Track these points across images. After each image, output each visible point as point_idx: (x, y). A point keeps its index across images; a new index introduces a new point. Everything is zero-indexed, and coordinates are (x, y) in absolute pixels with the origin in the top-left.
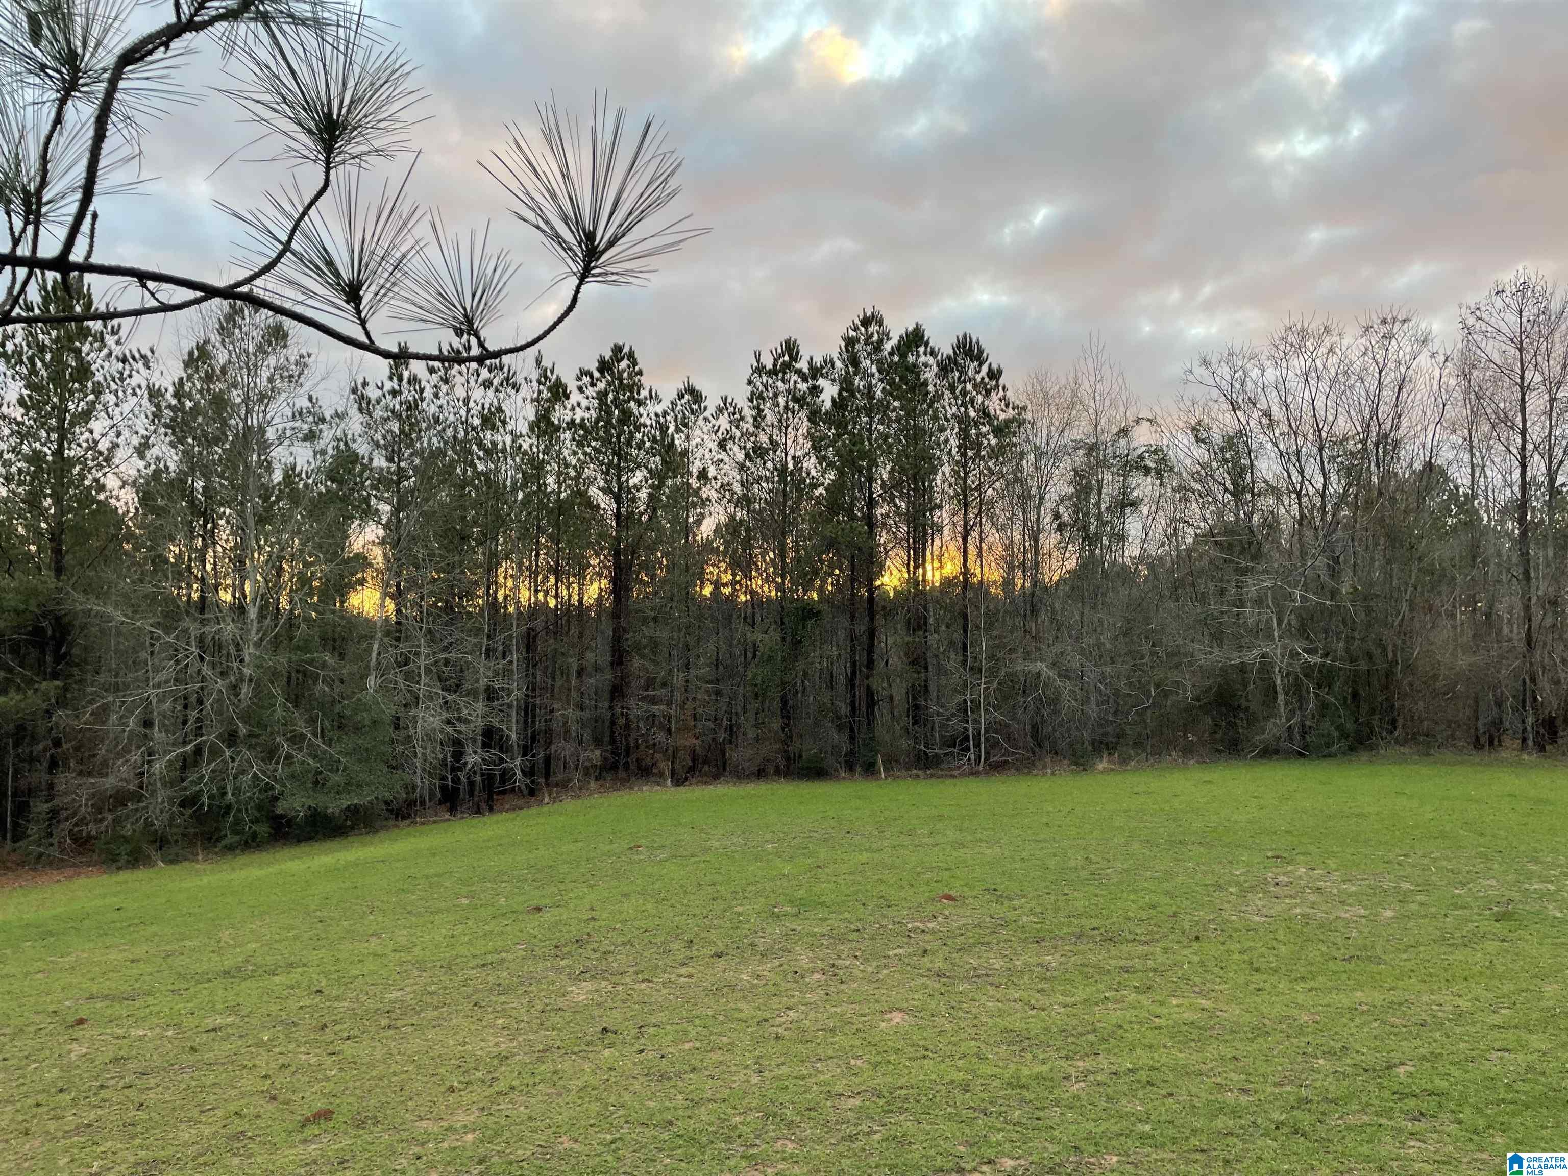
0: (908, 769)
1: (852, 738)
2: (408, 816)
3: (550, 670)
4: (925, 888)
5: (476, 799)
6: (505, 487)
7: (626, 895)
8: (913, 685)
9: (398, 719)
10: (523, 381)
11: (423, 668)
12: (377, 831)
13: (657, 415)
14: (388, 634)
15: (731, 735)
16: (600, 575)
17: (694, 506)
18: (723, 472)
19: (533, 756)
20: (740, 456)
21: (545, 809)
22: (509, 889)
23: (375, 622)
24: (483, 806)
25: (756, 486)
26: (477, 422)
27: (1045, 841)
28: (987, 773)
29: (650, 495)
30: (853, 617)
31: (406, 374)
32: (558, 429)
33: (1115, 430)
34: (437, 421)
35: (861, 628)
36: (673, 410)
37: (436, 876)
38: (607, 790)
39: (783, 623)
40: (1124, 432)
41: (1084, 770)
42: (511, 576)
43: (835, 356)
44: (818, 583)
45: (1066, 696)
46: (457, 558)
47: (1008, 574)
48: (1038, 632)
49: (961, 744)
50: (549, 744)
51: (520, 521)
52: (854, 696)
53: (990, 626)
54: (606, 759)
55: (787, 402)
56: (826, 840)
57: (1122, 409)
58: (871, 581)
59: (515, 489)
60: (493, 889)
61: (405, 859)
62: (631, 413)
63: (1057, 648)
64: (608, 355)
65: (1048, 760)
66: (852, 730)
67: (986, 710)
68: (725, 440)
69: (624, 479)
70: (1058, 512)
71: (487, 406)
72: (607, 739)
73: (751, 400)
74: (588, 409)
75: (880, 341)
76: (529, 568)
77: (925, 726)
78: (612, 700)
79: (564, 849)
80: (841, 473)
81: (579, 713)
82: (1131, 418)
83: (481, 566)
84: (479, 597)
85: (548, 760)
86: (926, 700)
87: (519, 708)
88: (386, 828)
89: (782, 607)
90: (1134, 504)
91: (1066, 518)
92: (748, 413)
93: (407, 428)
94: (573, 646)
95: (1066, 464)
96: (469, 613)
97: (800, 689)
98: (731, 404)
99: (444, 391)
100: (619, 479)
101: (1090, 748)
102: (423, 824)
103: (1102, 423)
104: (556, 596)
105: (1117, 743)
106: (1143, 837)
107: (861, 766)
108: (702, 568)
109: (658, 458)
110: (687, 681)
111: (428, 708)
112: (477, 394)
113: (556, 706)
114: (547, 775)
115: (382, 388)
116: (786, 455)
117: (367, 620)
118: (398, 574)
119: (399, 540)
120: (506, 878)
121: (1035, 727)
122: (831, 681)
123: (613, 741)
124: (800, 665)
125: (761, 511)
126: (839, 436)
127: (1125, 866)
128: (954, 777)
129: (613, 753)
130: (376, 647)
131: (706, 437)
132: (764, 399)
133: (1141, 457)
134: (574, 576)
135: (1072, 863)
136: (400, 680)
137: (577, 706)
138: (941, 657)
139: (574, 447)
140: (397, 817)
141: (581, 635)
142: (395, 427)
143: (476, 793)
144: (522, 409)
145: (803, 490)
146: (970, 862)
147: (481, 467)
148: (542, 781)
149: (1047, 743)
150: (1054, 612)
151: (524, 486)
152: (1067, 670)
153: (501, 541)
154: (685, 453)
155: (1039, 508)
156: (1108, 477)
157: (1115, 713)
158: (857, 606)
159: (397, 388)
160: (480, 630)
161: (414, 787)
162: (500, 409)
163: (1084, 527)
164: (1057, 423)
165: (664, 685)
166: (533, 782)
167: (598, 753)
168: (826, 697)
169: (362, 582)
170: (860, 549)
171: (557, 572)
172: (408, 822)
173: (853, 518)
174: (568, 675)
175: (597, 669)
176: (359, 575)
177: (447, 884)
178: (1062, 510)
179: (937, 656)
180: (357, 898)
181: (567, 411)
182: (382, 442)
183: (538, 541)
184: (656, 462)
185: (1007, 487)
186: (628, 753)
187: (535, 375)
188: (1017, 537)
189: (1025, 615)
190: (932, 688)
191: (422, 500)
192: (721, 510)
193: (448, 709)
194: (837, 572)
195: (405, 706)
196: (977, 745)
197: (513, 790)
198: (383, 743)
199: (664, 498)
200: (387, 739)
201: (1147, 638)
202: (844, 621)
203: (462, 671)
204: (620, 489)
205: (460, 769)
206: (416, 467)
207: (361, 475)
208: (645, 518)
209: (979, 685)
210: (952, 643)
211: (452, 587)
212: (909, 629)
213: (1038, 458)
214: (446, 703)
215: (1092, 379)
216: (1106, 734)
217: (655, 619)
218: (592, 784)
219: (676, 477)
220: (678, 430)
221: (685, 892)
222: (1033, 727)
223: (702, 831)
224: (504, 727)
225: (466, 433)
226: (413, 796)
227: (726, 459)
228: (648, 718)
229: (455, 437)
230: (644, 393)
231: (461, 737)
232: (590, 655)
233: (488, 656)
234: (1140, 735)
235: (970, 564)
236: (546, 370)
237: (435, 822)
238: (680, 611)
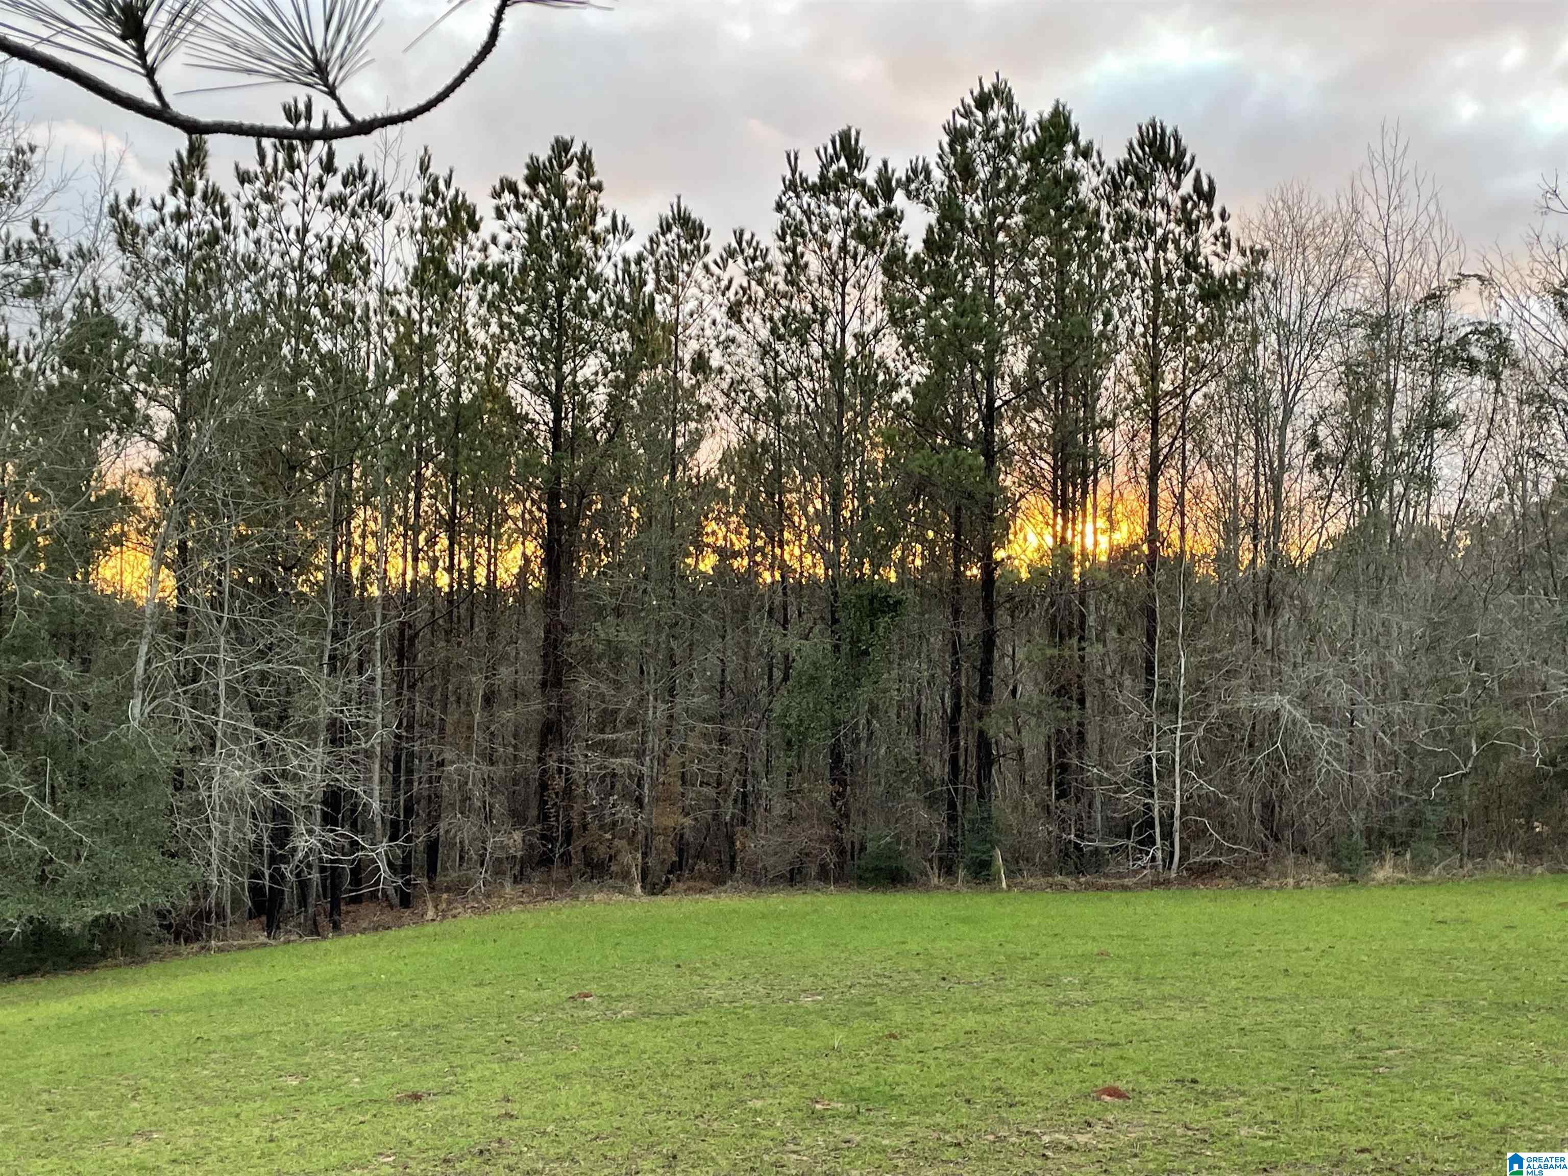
0: (1047, 873)
1: (952, 819)
2: (197, 937)
3: (438, 695)
4: (1073, 1075)
5: (311, 910)
6: (365, 381)
7: (565, 1077)
8: (1059, 732)
9: (180, 773)
10: (397, 198)
11: (222, 687)
12: (144, 961)
13: (625, 260)
14: (164, 627)
15: (744, 810)
16: (525, 534)
17: (687, 418)
18: (735, 359)
19: (409, 839)
20: (764, 333)
21: (429, 929)
22: (366, 1062)
23: (142, 610)
24: (323, 921)
25: (791, 384)
26: (318, 268)
27: (1281, 1000)
28: (1182, 882)
29: (613, 400)
30: (956, 612)
31: (200, 185)
32: (456, 282)
33: (1420, 293)
34: (253, 266)
35: (970, 632)
36: (652, 253)
37: (243, 1037)
38: (534, 899)
39: (835, 621)
40: (1434, 298)
41: (1353, 880)
42: (374, 534)
43: (933, 161)
44: (897, 553)
45: (1322, 752)
46: (281, 501)
47: (1227, 543)
48: (1276, 642)
49: (1140, 830)
50: (433, 820)
51: (389, 439)
52: (956, 747)
53: (1192, 633)
54: (532, 846)
55: (844, 241)
56: (905, 991)
57: (1432, 257)
58: (988, 552)
59: (382, 386)
60: (339, 1062)
61: (189, 1009)
62: (581, 254)
63: (1309, 671)
64: (544, 154)
65: (1290, 860)
66: (952, 805)
67: (1184, 777)
68: (739, 303)
69: (566, 369)
70: (1315, 436)
71: (336, 241)
72: (533, 812)
73: (782, 238)
74: (509, 247)
75: (1010, 135)
76: (403, 521)
77: (1078, 800)
78: (543, 747)
79: (460, 997)
80: (940, 366)
81: (485, 768)
82: (1448, 276)
83: (322, 514)
84: (318, 568)
85: (432, 847)
86: (1080, 757)
87: (384, 757)
88: (160, 957)
89: (835, 594)
90: (1449, 424)
91: (1329, 445)
92: (777, 258)
93: (200, 278)
94: (476, 652)
95: (1332, 352)
96: (302, 594)
97: (865, 734)
98: (749, 244)
99: (264, 214)
100: (558, 368)
101: (1363, 844)
102: (220, 950)
103: (1398, 281)
104: (450, 569)
105: (1410, 835)
106: (1449, 998)
107: (967, 867)
108: (699, 524)
109: (625, 334)
110: (671, 717)
111: (230, 755)
112: (320, 222)
113: (448, 755)
114: (432, 870)
115: (160, 209)
116: (843, 331)
117: (130, 604)
118: (182, 527)
119: (184, 468)
120: (360, 1044)
121: (1268, 807)
122: (917, 722)
123: (544, 817)
124: (865, 692)
125: (800, 427)
126: (936, 300)
127: (1420, 1045)
128: (1125, 888)
129: (543, 837)
130: (144, 649)
131: (707, 298)
132: (803, 235)
133: (1463, 342)
134: (482, 534)
135: (1327, 1039)
136: (183, 706)
137: (482, 755)
138: (1108, 681)
139: (483, 311)
140: (177, 938)
141: (491, 636)
142: (180, 274)
143: (312, 900)
144: (393, 246)
145: (872, 392)
146: (1152, 1033)
147: (325, 345)
148: (423, 881)
149: (1288, 833)
150: (1304, 609)
151: (397, 379)
152: (1326, 709)
153: (356, 475)
154: (671, 328)
155: (1282, 429)
156: (1403, 377)
157: (1408, 784)
158: (964, 593)
159: (184, 208)
160: (320, 624)
161: (207, 888)
162: (359, 249)
163: (1361, 464)
164: (1318, 281)
165: (631, 723)
166: (407, 883)
167: (517, 836)
168: (909, 746)
169: (118, 540)
170: (970, 496)
171: (451, 525)
172: (196, 946)
173: (959, 442)
174: (468, 705)
175: (517, 694)
176: (117, 529)
177: (262, 1052)
178: (1322, 431)
179: (1101, 682)
180: (112, 1071)
181: (475, 252)
182: (157, 300)
183: (419, 474)
184: (622, 341)
185: (1228, 391)
186: (568, 836)
187: (417, 189)
188: (1244, 478)
189: (1255, 614)
190: (1092, 736)
191: (223, 401)
192: (733, 428)
193: (265, 757)
194: (931, 534)
195: (192, 750)
196: (1167, 835)
197: (373, 896)
198: (155, 813)
199: (634, 402)
200: (162, 806)
201: (1467, 655)
202: (941, 617)
203: (289, 693)
204: (559, 386)
205: (284, 859)
206: (212, 344)
207: (120, 357)
208: (602, 437)
209: (1173, 732)
210: (1126, 660)
211: (273, 551)
212: (1052, 635)
213: (1285, 340)
214: (262, 746)
215: (1384, 205)
216: (1392, 819)
217: (618, 612)
218: (508, 889)
219: (655, 367)
220: (659, 288)
221: (665, 1075)
222: (1265, 806)
223: (694, 971)
224: (359, 790)
225: (301, 287)
226: (204, 904)
227: (741, 337)
228: (603, 779)
229: (281, 294)
230: (602, 223)
231: (286, 805)
232: (505, 672)
233: (333, 670)
234: (1449, 822)
235: (1162, 525)
236: (436, 180)
237: (241, 948)
238: (660, 598)
